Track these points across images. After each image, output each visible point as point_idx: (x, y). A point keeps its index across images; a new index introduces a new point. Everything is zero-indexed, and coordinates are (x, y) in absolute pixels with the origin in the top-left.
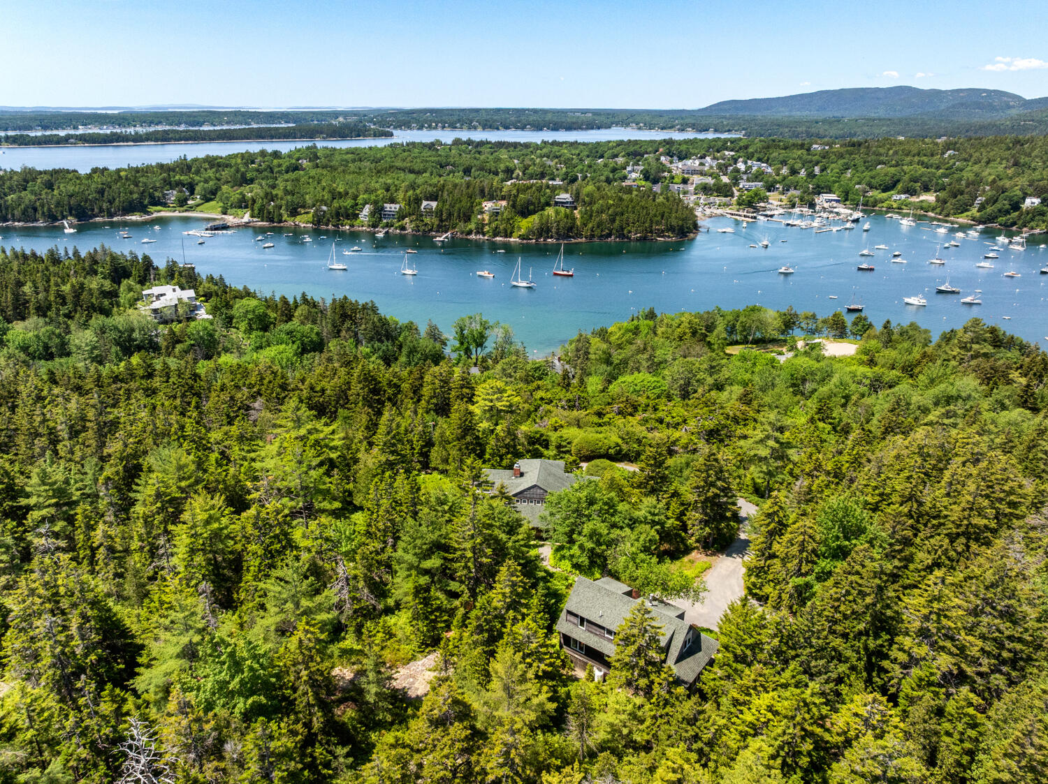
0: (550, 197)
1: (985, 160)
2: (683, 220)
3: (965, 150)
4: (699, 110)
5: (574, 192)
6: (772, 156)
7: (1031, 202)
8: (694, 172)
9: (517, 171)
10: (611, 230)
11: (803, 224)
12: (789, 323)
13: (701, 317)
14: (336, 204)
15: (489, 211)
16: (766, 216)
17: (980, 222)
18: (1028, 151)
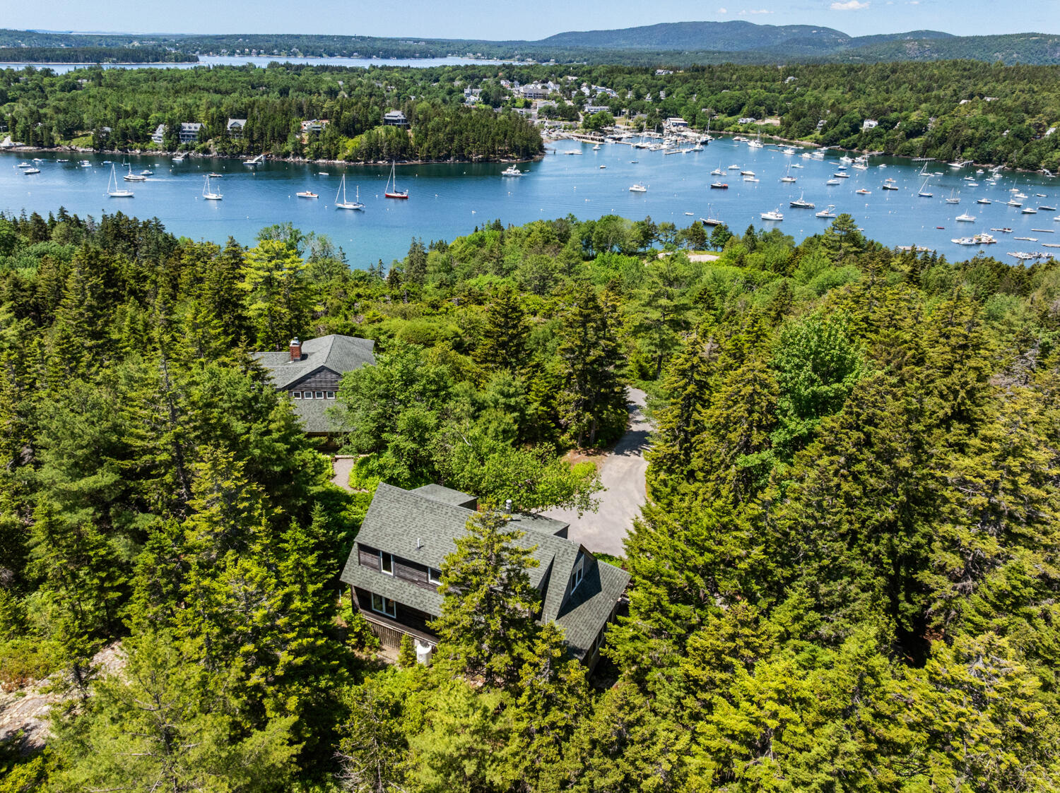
0: (379, 114)
1: (823, 85)
2: (527, 140)
3: (804, 76)
4: (539, 42)
5: (406, 110)
6: (616, 81)
7: (870, 124)
8: (537, 96)
9: (342, 92)
10: (449, 152)
11: (652, 146)
12: (648, 234)
13: (553, 225)
14: (121, 124)
15: (309, 130)
16: (614, 139)
17: (823, 145)
18: (862, 77)
